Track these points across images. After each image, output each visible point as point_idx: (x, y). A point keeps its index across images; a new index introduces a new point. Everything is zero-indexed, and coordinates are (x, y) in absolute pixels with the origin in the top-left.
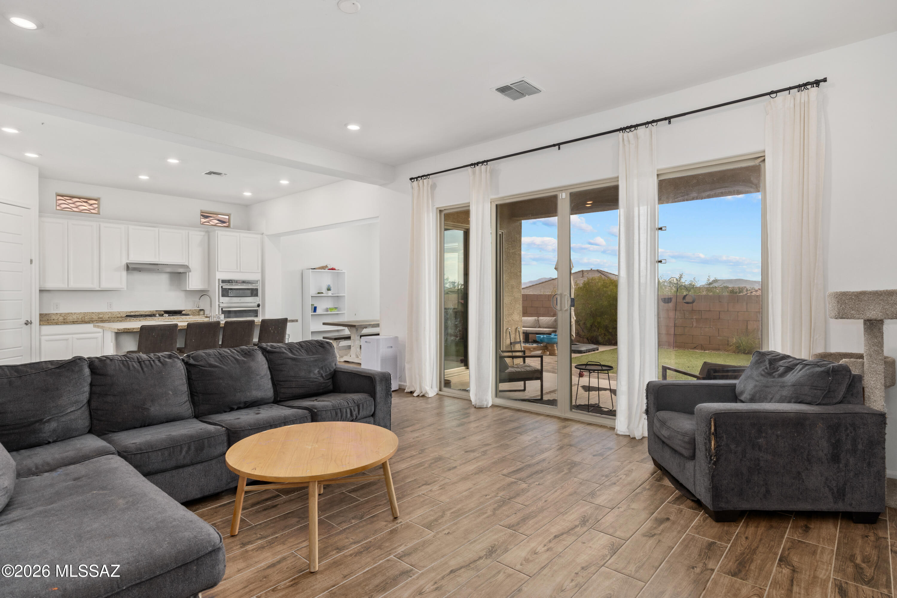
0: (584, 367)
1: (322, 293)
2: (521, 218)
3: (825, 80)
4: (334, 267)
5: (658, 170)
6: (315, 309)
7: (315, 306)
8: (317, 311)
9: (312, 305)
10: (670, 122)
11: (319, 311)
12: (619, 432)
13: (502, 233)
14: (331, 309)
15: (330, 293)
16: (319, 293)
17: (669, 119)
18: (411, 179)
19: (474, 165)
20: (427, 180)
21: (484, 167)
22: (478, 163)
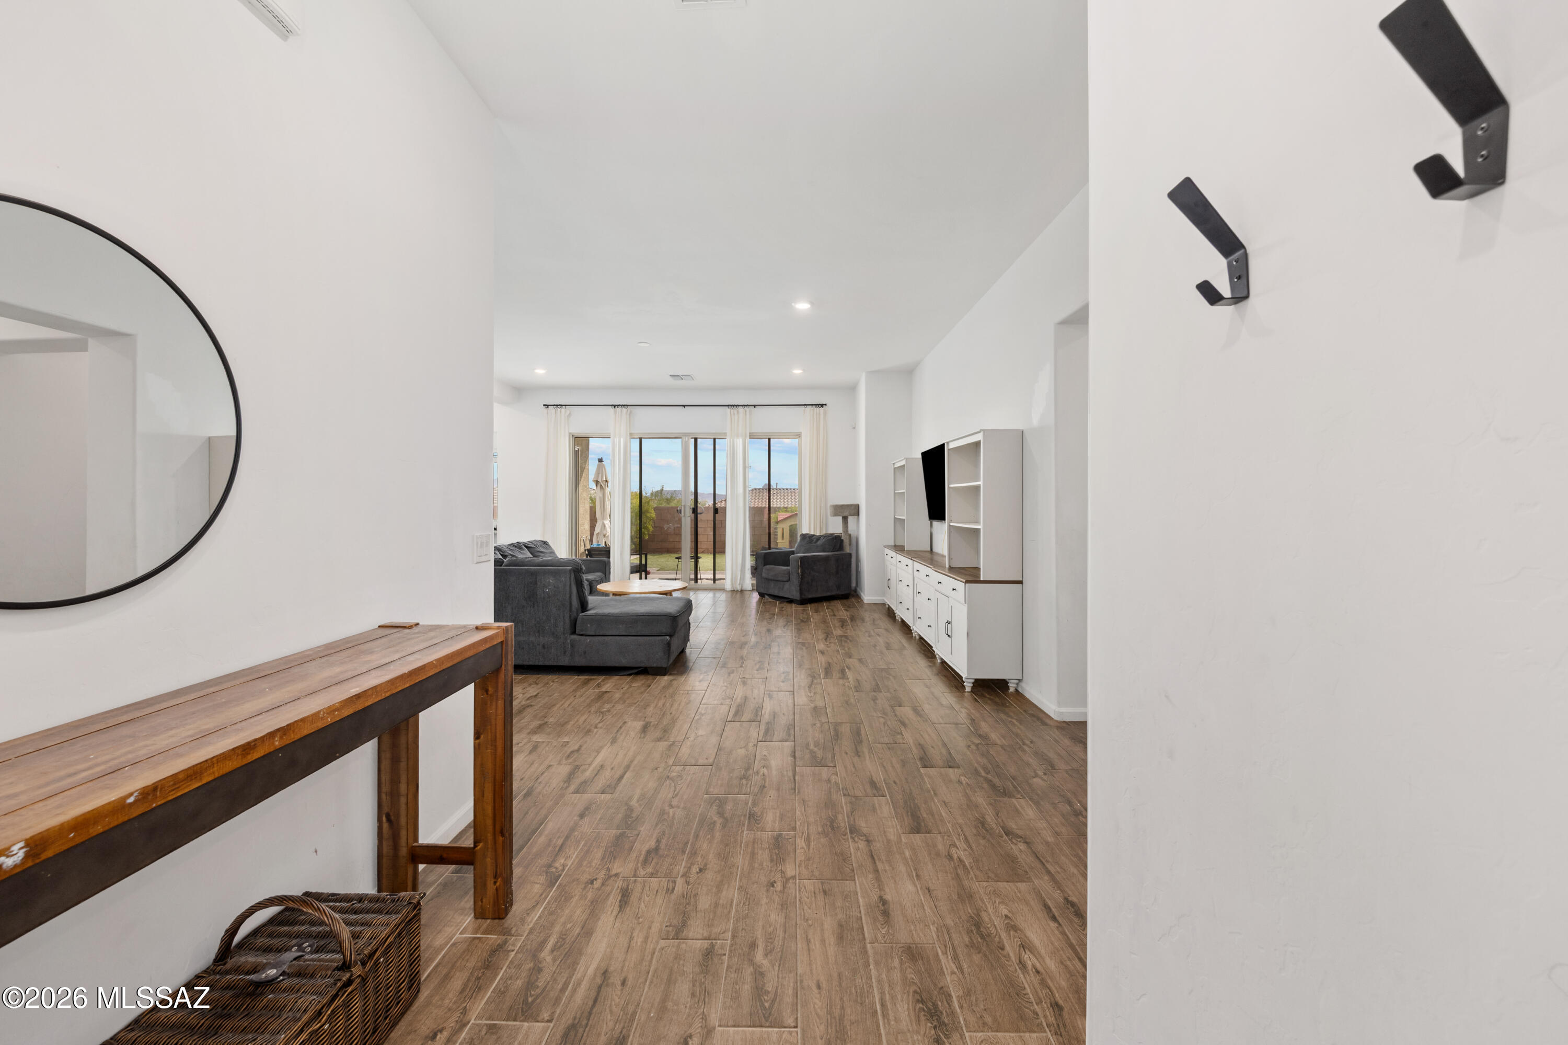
3: (826, 405)
10: (754, 408)
17: (755, 406)
18: (544, 405)
19: (615, 406)
20: (563, 409)
21: (624, 410)
22: (618, 406)
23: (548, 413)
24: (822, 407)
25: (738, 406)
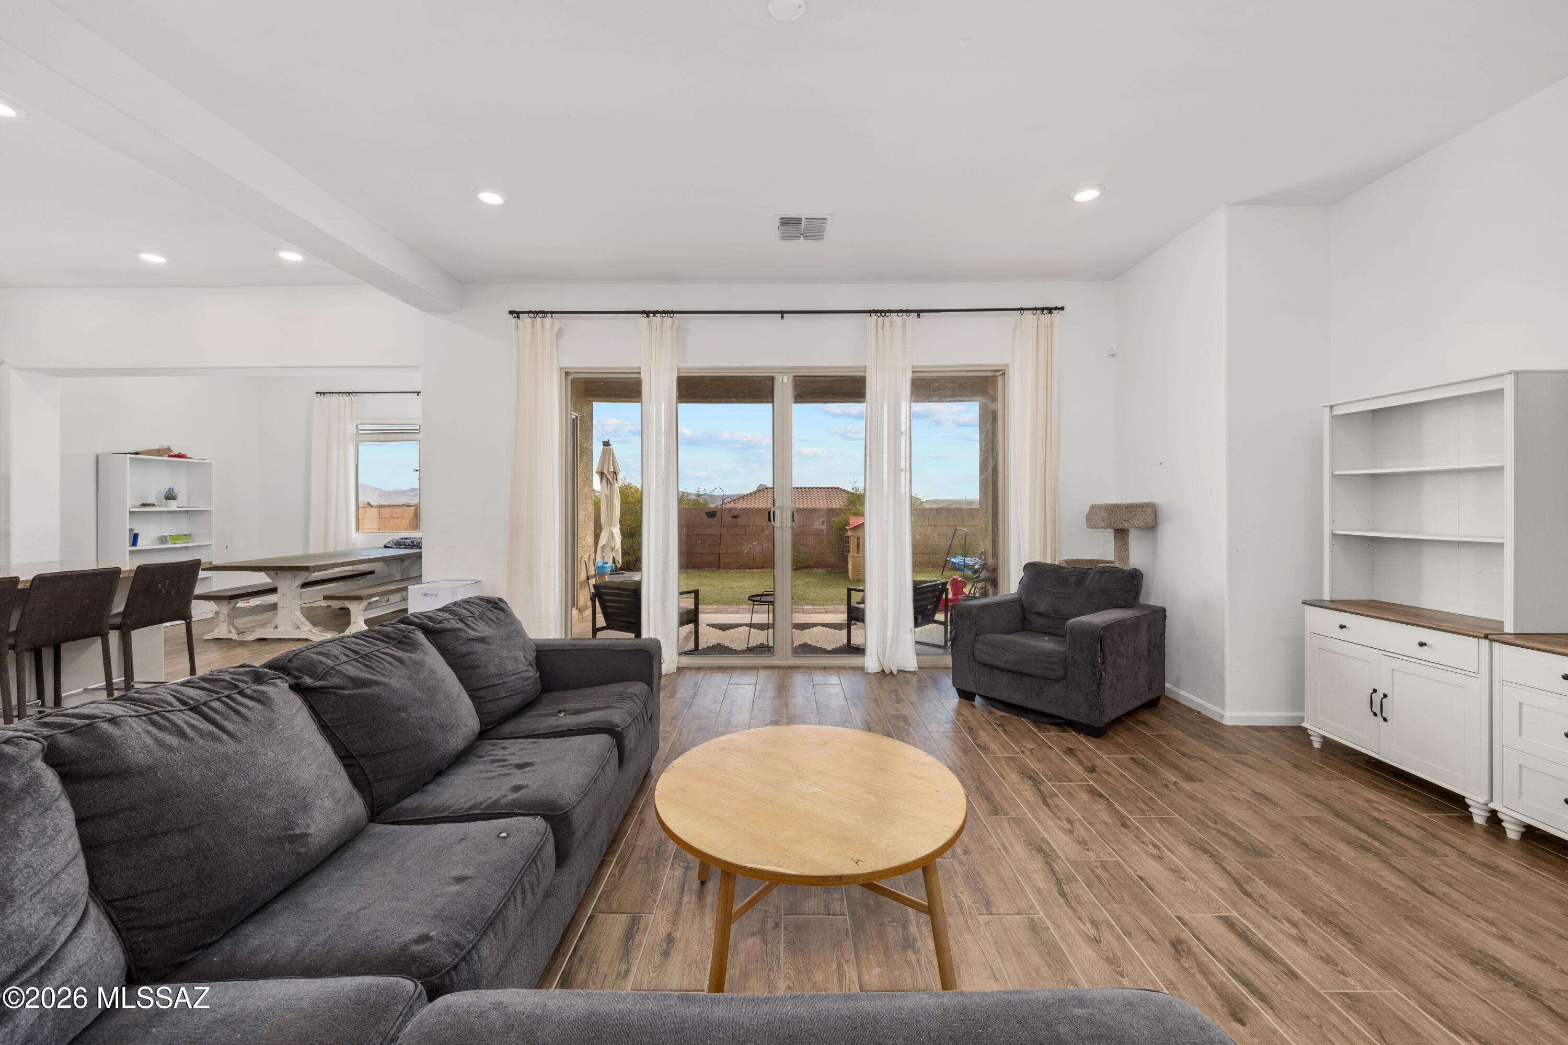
0: (758, 598)
1: (154, 505)
2: (592, 399)
3: (1062, 309)
4: (183, 453)
5: (913, 366)
6: (135, 539)
7: (135, 532)
8: (138, 544)
9: (131, 530)
10: (919, 316)
11: (142, 544)
12: (870, 671)
13: (577, 417)
14: (175, 538)
15: (173, 506)
16: (143, 505)
17: (919, 312)
18: (511, 312)
19: (647, 313)
20: (548, 320)
21: (668, 320)
22: (655, 312)
23: (517, 328)
24: (1051, 313)
25: (890, 311)
